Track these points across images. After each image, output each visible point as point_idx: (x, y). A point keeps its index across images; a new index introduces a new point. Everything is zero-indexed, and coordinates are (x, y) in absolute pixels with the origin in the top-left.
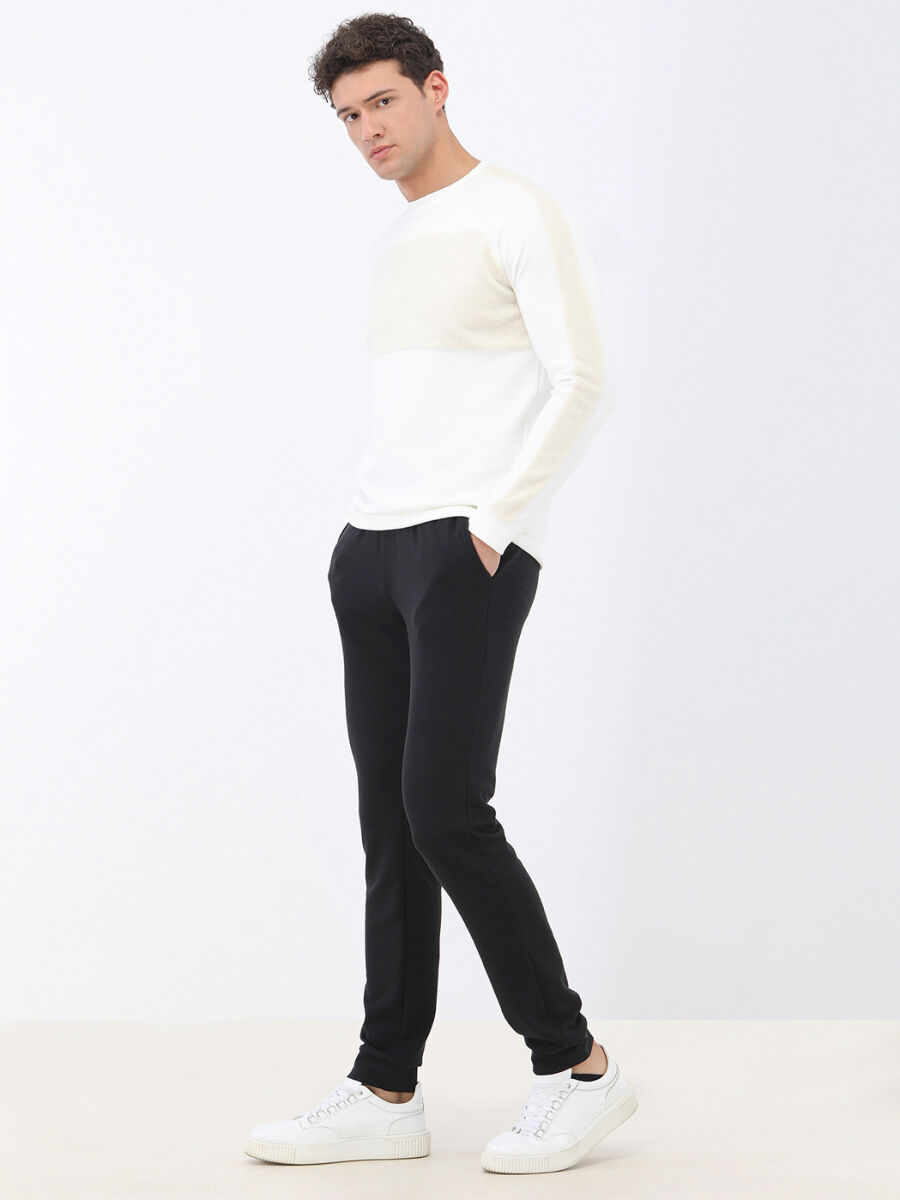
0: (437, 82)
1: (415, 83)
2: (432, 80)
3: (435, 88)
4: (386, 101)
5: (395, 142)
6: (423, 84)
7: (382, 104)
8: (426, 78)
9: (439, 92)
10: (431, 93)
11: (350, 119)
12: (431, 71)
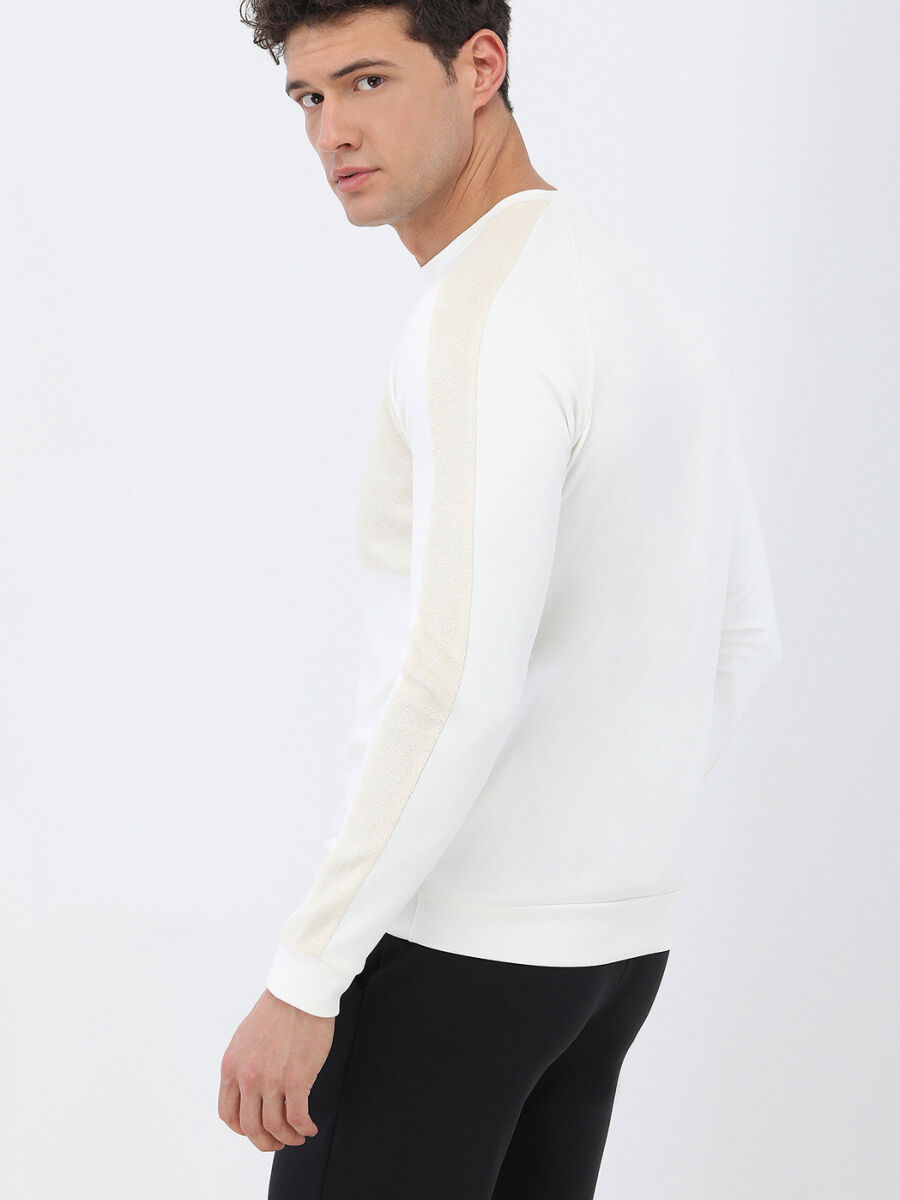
0: (486, 51)
1: (436, 53)
2: (475, 48)
3: (481, 63)
4: (374, 81)
5: (380, 164)
6: (454, 55)
7: (365, 85)
8: (461, 44)
9: (487, 71)
10: (466, 72)
11: (308, 101)
12: (474, 33)
